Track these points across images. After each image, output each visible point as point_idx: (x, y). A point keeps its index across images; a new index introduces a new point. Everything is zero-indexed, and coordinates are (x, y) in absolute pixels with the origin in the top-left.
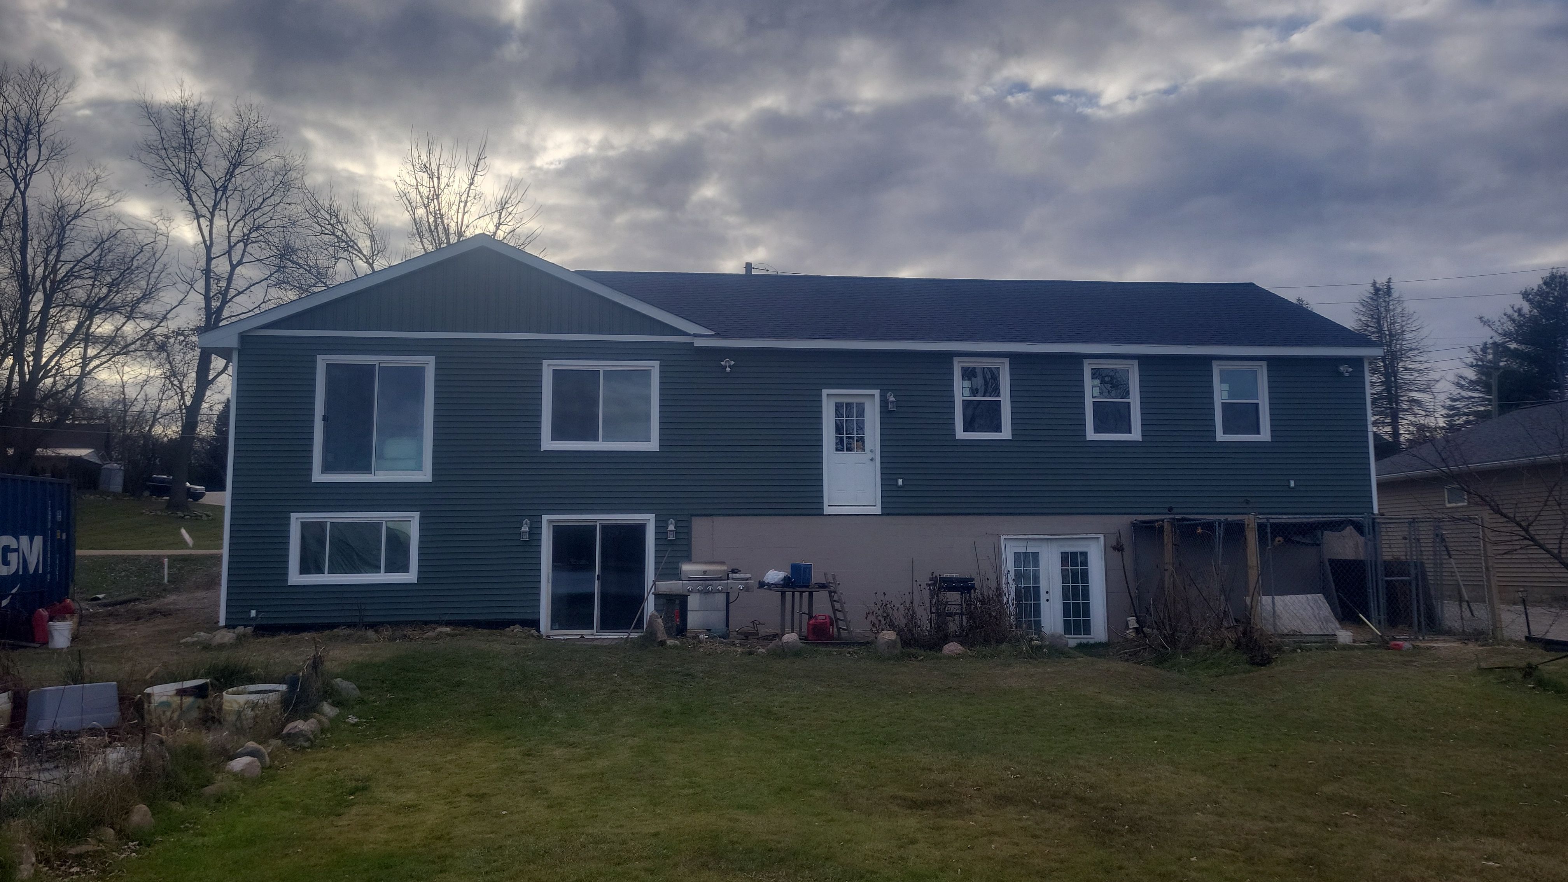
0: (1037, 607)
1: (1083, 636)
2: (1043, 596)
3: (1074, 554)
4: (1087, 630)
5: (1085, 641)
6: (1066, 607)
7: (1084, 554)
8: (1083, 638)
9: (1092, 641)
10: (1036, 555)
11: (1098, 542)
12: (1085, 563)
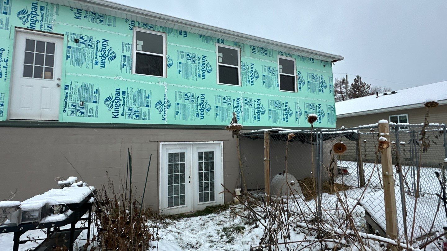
0: (183, 187)
1: (210, 202)
2: (187, 180)
3: (206, 153)
4: (213, 198)
5: (211, 205)
6: (200, 186)
7: (212, 153)
8: (210, 203)
9: (215, 204)
10: (183, 155)
11: (220, 146)
12: (212, 158)
